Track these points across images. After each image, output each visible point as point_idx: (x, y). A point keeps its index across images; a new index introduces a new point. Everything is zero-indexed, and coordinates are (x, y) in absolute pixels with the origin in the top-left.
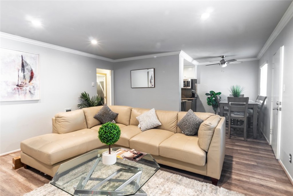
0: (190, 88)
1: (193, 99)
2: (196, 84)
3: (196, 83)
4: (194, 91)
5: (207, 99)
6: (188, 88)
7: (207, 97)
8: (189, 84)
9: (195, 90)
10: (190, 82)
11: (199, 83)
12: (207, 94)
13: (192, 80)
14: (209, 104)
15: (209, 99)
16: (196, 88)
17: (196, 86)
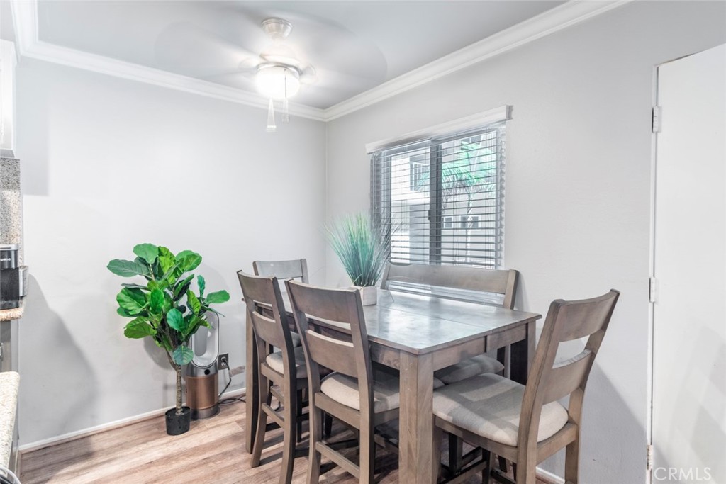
3: (14, 185)
5: (119, 300)
14: (135, 329)
15: (134, 298)
16: (14, 225)
17: (15, 211)
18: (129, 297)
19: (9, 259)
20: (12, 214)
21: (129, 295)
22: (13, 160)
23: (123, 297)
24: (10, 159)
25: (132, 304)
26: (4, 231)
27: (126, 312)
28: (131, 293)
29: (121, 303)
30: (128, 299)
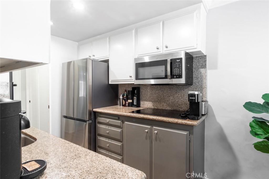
0: (183, 81)
1: (192, 126)
2: (202, 70)
3: (204, 66)
4: (196, 93)
5: (251, 126)
6: (175, 81)
7: (250, 116)
8: (181, 67)
9: (201, 88)
10: (181, 62)
11: (215, 67)
12: (250, 106)
13: (189, 57)
14: (262, 146)
15: (261, 127)
16: (204, 83)
17: (204, 77)
18: (258, 126)
19: (194, 98)
20: (203, 79)
21: (258, 124)
22: (204, 56)
23: (254, 124)
24: (203, 56)
25: (259, 130)
26: (200, 86)
27: (256, 135)
28: (259, 123)
29: (252, 128)
30: (257, 127)
